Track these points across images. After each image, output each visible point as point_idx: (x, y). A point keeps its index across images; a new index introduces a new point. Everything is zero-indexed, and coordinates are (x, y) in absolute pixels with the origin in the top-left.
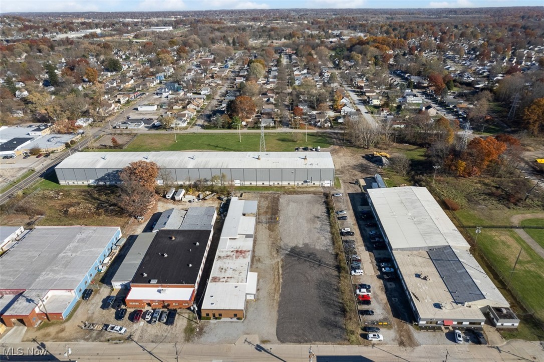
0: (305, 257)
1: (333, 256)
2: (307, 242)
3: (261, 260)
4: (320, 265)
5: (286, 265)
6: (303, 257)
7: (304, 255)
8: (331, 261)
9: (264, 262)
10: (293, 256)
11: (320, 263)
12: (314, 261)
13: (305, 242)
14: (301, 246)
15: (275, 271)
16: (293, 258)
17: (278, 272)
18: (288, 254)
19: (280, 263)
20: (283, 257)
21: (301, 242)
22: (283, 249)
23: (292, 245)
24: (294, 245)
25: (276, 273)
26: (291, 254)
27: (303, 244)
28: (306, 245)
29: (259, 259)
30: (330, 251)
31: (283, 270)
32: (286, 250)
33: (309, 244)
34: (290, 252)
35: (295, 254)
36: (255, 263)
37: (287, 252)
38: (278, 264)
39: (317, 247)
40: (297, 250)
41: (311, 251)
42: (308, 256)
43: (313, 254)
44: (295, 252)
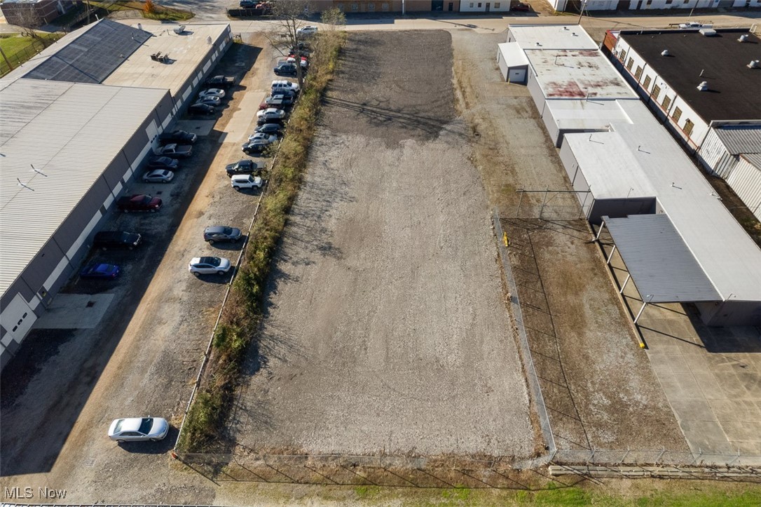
0: (399, 117)
1: (326, 121)
2: (389, 152)
3: (514, 112)
4: (365, 104)
5: (447, 103)
6: (405, 118)
7: (402, 120)
8: (331, 113)
9: (504, 106)
10: (430, 119)
11: (363, 108)
12: (378, 110)
13: (397, 151)
14: (409, 142)
15: (472, 92)
16: (431, 114)
17: (464, 93)
18: (446, 123)
19: (463, 106)
20: (458, 118)
21: (407, 151)
22: (460, 134)
23: (437, 145)
24: (431, 144)
26: (438, 124)
27: (402, 147)
28: (393, 144)
30: (328, 132)
32: (450, 131)
33: (384, 147)
34: (441, 129)
35: (425, 124)
36: (525, 104)
37: (449, 127)
38: (467, 103)
39: (360, 139)
40: (419, 131)
41: (382, 129)
42: (390, 119)
43: (377, 125)
44: (424, 127)
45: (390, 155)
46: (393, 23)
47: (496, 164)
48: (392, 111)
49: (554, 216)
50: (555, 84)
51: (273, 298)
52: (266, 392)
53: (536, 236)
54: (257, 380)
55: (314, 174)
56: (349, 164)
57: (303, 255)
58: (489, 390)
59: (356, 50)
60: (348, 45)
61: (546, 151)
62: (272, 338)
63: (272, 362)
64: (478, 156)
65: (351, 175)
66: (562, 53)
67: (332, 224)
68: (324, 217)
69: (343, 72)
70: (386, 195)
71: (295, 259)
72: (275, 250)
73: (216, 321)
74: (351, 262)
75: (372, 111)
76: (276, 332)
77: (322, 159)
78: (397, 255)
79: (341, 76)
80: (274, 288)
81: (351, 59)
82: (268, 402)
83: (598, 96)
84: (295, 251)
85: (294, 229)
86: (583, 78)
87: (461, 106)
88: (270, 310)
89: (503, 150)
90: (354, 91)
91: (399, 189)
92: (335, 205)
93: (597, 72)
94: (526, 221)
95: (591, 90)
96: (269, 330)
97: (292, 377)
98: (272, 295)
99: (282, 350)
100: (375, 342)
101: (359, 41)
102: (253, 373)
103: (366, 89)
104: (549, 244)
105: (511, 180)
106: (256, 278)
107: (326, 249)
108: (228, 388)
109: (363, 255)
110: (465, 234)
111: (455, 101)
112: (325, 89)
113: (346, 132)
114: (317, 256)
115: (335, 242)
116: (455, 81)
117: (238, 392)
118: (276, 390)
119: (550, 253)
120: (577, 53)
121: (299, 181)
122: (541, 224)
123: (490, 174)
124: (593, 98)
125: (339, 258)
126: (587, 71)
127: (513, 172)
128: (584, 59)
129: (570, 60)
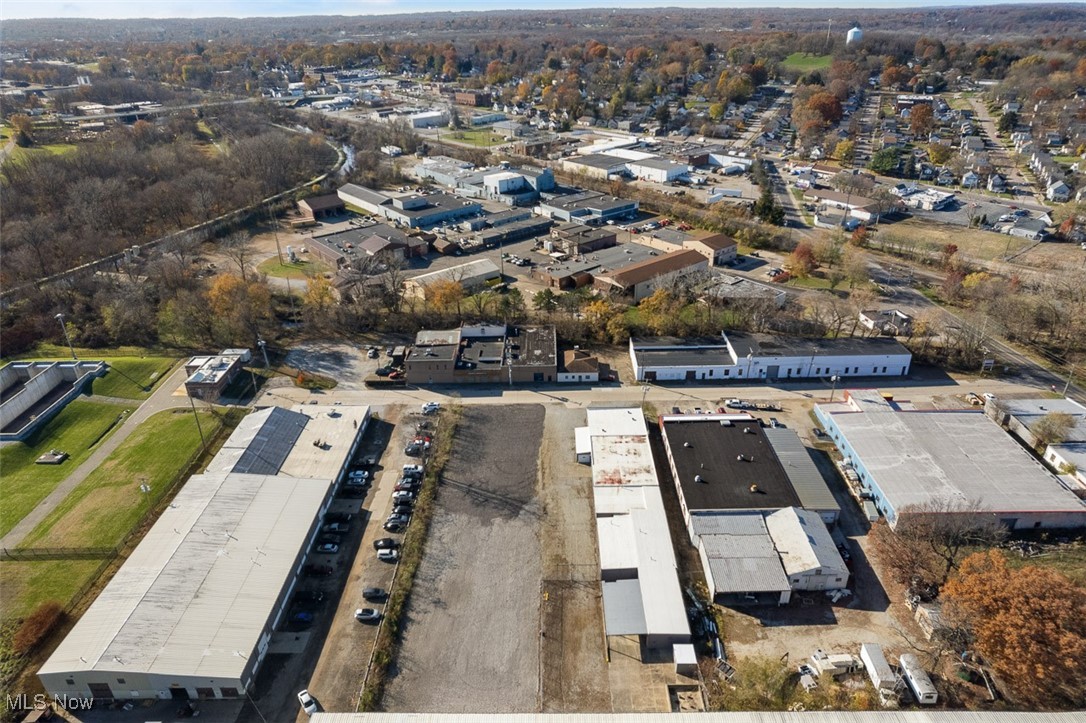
0: (493, 498)
1: (442, 501)
2: (483, 529)
3: (575, 492)
4: (470, 486)
5: (530, 484)
6: (497, 499)
7: (495, 502)
8: (447, 493)
9: (570, 487)
10: (515, 500)
11: (469, 490)
12: (479, 490)
13: (488, 528)
14: (498, 520)
15: (550, 473)
16: (517, 495)
17: (543, 473)
18: (525, 503)
20: (535, 499)
21: (495, 528)
22: (534, 513)
23: (516, 523)
24: (512, 522)
25: (547, 471)
26: (519, 504)
27: (492, 524)
28: (486, 522)
29: (579, 493)
30: (442, 511)
31: (536, 476)
32: (528, 512)
33: (480, 525)
34: (521, 508)
35: (511, 505)
36: (585, 485)
37: (527, 507)
38: (544, 484)
39: (464, 518)
40: (506, 512)
41: (481, 509)
42: (486, 501)
43: (478, 505)
44: (511, 508)
45: (483, 531)
46: (501, 395)
47: (553, 539)
48: (489, 492)
49: (581, 579)
50: (604, 472)
51: (405, 634)
52: (401, 687)
53: (566, 593)
54: (396, 680)
55: (432, 548)
56: (455, 539)
57: (422, 607)
58: (519, 685)
59: (469, 427)
60: (464, 422)
61: (589, 527)
62: (404, 657)
63: (404, 671)
64: (542, 532)
65: (456, 548)
66: (619, 440)
67: (441, 586)
68: (437, 580)
69: (457, 452)
70: (478, 564)
71: (418, 610)
72: (406, 604)
73: (374, 648)
74: (451, 611)
75: (476, 492)
76: (407, 654)
77: (437, 534)
78: (480, 606)
79: (455, 455)
80: (405, 628)
81: (463, 438)
82: (403, 692)
83: (631, 484)
84: (419, 604)
85: (418, 589)
86: (626, 465)
87: (539, 487)
88: (403, 641)
89: (561, 527)
90: (463, 472)
91: (486, 559)
92: (444, 571)
93: (639, 459)
94: (563, 582)
95: (628, 478)
96: (403, 653)
97: (415, 679)
98: (404, 632)
99: (410, 664)
100: (461, 659)
101: (472, 417)
102: (394, 677)
103: (473, 470)
104: (573, 598)
105: (560, 552)
106: (396, 622)
107: (437, 603)
108: (381, 685)
109: (459, 607)
110: (523, 591)
111: (535, 482)
112: (443, 470)
113: (455, 512)
114: (431, 607)
115: (443, 598)
116: (539, 462)
117: (386, 687)
118: (406, 685)
119: (572, 604)
120: (629, 439)
121: (422, 553)
122: (571, 584)
123: (547, 546)
124: (628, 485)
125: (445, 609)
126: (632, 457)
127: (563, 544)
128: (632, 446)
129: (622, 448)
